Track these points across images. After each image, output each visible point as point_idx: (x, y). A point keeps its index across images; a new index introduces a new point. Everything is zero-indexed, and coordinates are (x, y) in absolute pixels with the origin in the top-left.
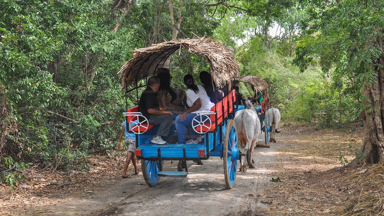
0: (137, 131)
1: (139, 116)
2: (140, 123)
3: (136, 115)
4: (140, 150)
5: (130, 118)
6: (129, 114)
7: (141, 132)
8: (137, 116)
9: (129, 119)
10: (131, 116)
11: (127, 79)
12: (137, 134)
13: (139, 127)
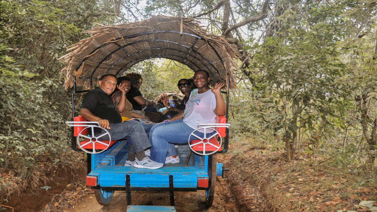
0: (90, 148)
1: (94, 128)
2: (97, 138)
3: (90, 126)
4: (96, 178)
5: (78, 129)
6: (77, 124)
7: (97, 151)
8: (91, 128)
9: (77, 131)
10: (80, 127)
11: (76, 73)
12: (91, 154)
13: (94, 143)
